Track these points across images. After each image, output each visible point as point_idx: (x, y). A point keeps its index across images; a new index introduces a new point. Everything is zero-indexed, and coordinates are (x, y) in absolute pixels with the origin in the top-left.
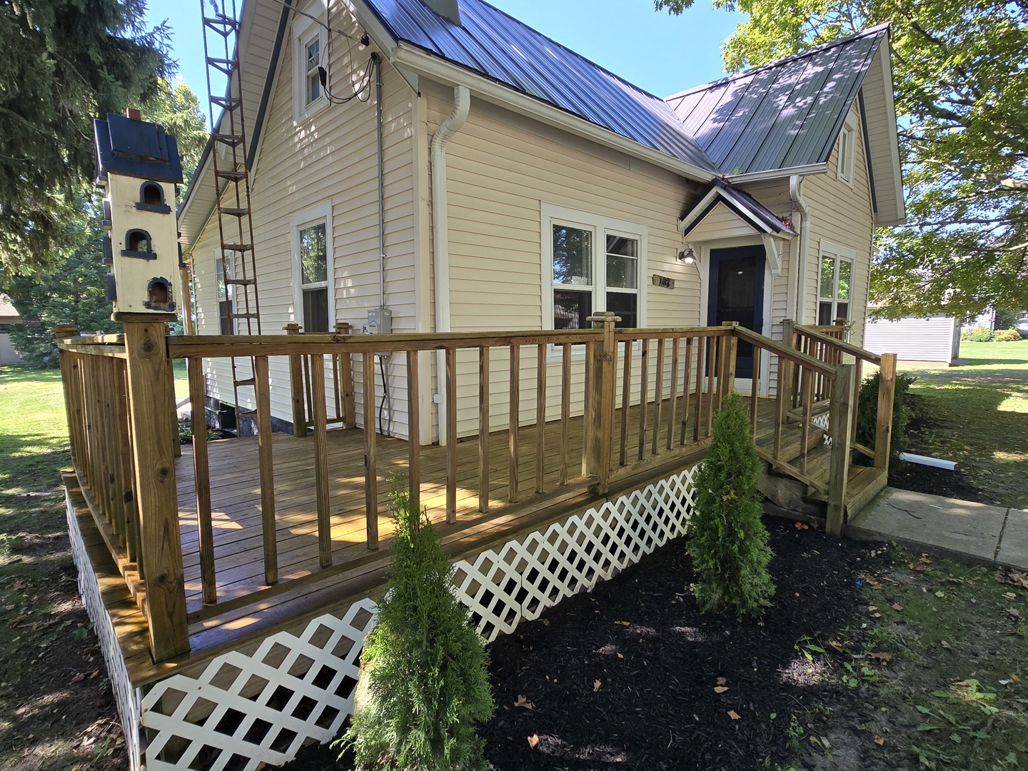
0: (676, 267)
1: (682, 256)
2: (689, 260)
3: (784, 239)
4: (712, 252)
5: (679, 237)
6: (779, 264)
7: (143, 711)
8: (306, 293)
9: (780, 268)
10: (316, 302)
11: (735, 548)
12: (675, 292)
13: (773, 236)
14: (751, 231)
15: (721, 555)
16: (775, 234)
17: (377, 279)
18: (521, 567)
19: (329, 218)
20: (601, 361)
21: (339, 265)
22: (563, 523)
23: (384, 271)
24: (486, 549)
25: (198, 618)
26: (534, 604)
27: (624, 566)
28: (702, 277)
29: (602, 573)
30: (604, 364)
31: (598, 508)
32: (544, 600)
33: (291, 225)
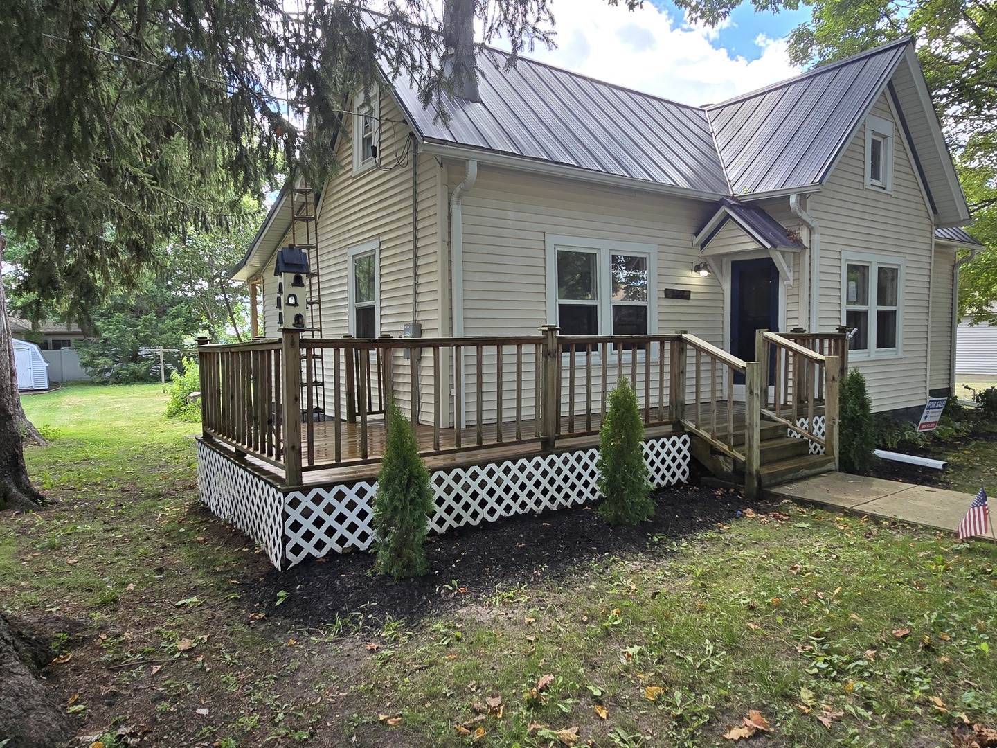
0: (694, 280)
1: (697, 269)
2: (704, 273)
3: (794, 252)
4: (733, 263)
5: (696, 252)
6: (790, 275)
8: (358, 310)
9: (791, 279)
10: (366, 317)
12: (690, 303)
16: (774, 249)
17: (411, 300)
18: (483, 485)
19: (378, 251)
20: (546, 357)
21: (383, 288)
22: (514, 462)
23: (416, 294)
24: (457, 467)
25: (306, 469)
26: (492, 511)
27: (569, 504)
28: (724, 287)
29: (549, 504)
30: (549, 359)
31: (544, 458)
32: (500, 511)
33: (348, 254)
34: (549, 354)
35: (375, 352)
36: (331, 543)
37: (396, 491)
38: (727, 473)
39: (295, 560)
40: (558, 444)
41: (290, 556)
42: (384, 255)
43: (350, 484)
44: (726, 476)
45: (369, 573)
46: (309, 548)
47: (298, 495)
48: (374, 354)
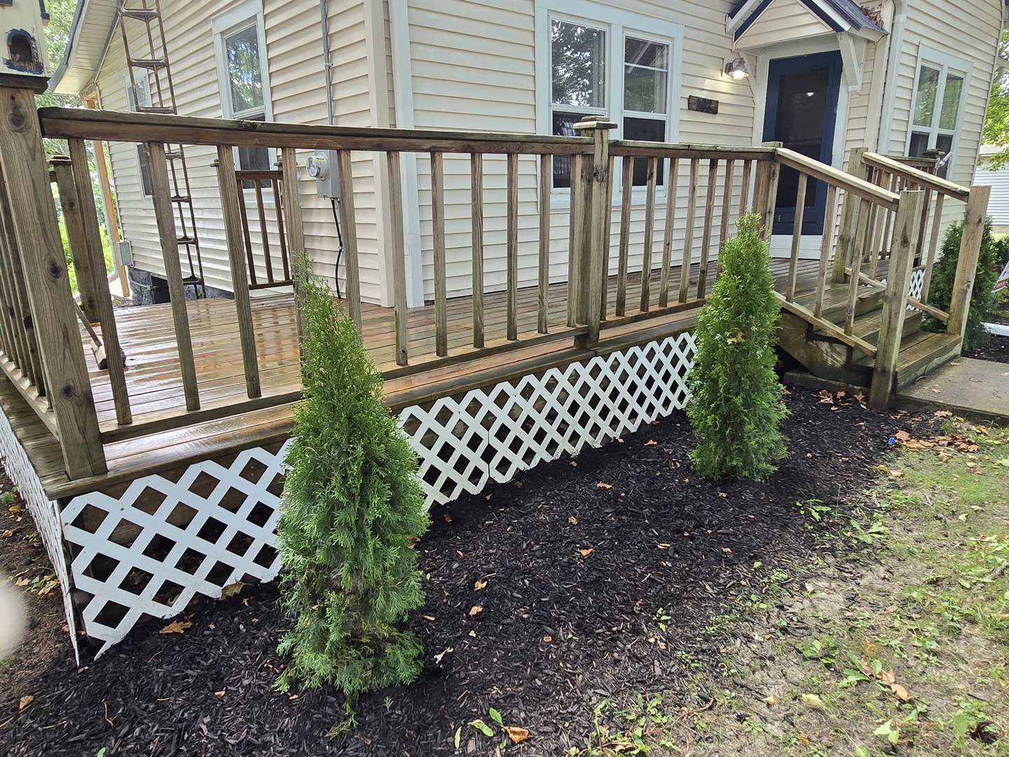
0: (720, 85)
1: (729, 69)
2: (739, 74)
3: (869, 41)
4: (774, 64)
5: (728, 43)
6: (859, 76)
7: (63, 524)
9: (860, 83)
11: (738, 400)
12: (717, 119)
13: (853, 36)
14: (822, 29)
15: (724, 410)
16: (855, 32)
17: (324, 98)
18: (488, 422)
19: (260, 18)
20: (590, 182)
21: (275, 82)
22: (539, 376)
23: (331, 86)
24: (443, 395)
25: (113, 437)
26: (504, 465)
27: (617, 434)
28: (757, 99)
29: (590, 439)
30: (595, 185)
31: (585, 363)
32: (517, 462)
33: (214, 32)
34: (595, 175)
35: (271, 190)
36: (196, 584)
37: (334, 506)
38: (832, 368)
39: (110, 636)
40: (604, 335)
41: (95, 630)
42: (271, 23)
43: (225, 457)
44: (832, 373)
45: (282, 685)
46: (142, 605)
47: (98, 499)
48: (269, 193)
